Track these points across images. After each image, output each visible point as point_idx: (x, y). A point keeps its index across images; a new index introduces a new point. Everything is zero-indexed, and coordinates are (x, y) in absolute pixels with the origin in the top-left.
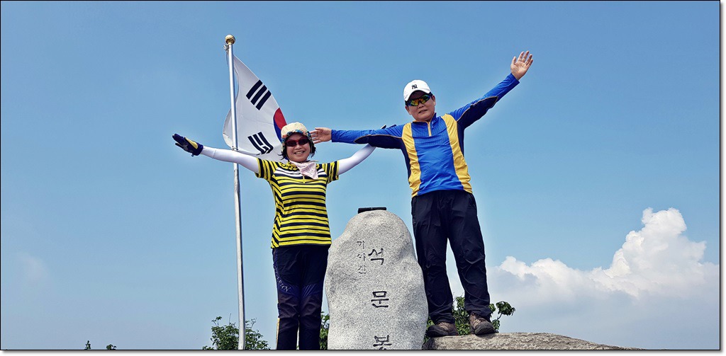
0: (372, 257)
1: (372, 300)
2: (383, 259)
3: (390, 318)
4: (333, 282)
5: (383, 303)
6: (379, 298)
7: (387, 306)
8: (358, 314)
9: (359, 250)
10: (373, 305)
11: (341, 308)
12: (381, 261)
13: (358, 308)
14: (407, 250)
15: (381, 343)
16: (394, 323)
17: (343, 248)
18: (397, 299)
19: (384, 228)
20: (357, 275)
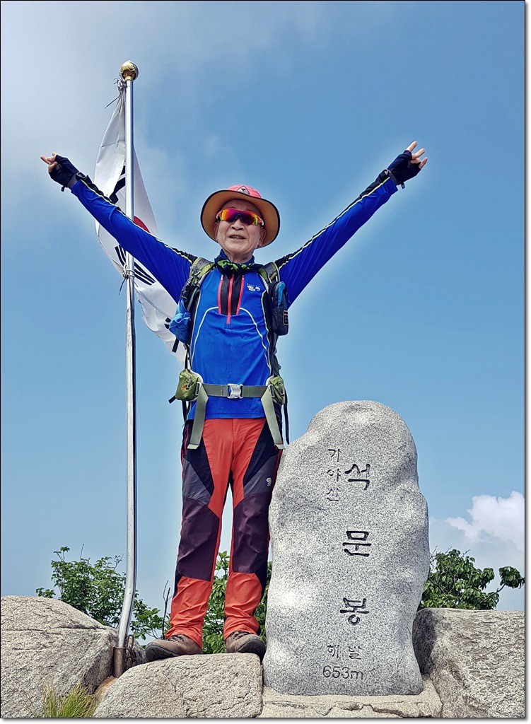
0: (350, 476)
1: (344, 544)
2: (368, 481)
3: (370, 573)
4: (283, 510)
5: (362, 550)
6: (357, 541)
7: (368, 555)
8: (320, 562)
9: (331, 463)
10: (346, 550)
11: (293, 550)
12: (365, 483)
13: (321, 552)
14: (408, 469)
15: (353, 610)
16: (377, 580)
17: (304, 459)
18: (382, 545)
19: (374, 431)
20: (326, 504)
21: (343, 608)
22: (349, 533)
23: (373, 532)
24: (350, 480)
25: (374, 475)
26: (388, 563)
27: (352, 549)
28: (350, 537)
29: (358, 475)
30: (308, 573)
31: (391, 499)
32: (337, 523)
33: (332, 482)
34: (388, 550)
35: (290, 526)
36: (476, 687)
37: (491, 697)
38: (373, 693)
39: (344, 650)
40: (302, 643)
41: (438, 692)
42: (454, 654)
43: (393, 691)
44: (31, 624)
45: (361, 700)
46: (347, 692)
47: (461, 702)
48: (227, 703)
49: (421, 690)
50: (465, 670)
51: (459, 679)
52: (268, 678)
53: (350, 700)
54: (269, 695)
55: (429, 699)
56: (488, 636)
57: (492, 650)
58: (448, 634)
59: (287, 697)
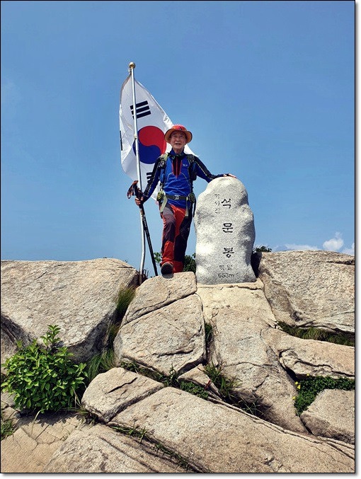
1: (223, 228)
2: (230, 205)
3: (233, 238)
4: (199, 218)
5: (230, 230)
7: (232, 232)
8: (214, 236)
9: (216, 199)
10: (224, 231)
11: (204, 232)
13: (214, 232)
14: (245, 200)
15: (228, 252)
16: (236, 241)
17: (206, 198)
18: (238, 228)
20: (214, 214)
21: (224, 252)
22: (224, 224)
23: (233, 223)
24: (224, 205)
25: (232, 203)
26: (240, 235)
27: (226, 230)
28: (225, 226)
29: (226, 203)
30: (210, 240)
31: (239, 211)
32: (220, 220)
33: (217, 206)
34: (240, 229)
35: (202, 224)
36: (276, 277)
37: (282, 280)
38: (238, 282)
39: (226, 267)
40: (210, 265)
41: (262, 281)
42: (267, 267)
43: (245, 281)
44: (108, 268)
45: (233, 285)
46: (228, 282)
47: (271, 283)
48: (184, 288)
49: (256, 281)
50: (271, 271)
51: (270, 275)
52: (198, 279)
53: (229, 285)
54: (199, 285)
55: (259, 283)
56: (279, 260)
57: (281, 264)
58: (264, 260)
59: (205, 286)
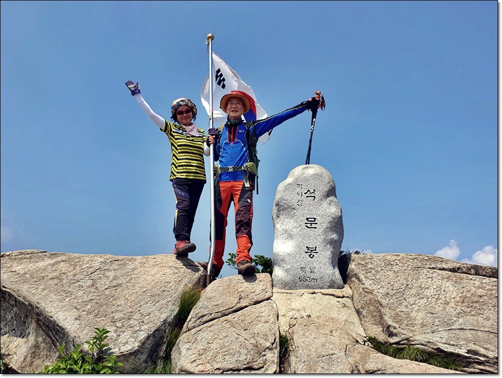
0: (307, 195)
1: (306, 223)
2: (315, 197)
3: (317, 236)
4: (279, 210)
5: (313, 226)
6: (311, 222)
7: (316, 228)
8: (295, 231)
9: (298, 190)
10: (307, 226)
11: (283, 227)
12: (313, 198)
13: (295, 227)
14: (332, 192)
15: (311, 252)
16: (320, 239)
17: (287, 188)
18: (323, 223)
19: (316, 176)
20: (296, 206)
21: (307, 251)
22: (307, 219)
23: (318, 218)
24: (307, 197)
25: (317, 194)
26: (325, 232)
27: (309, 225)
28: (308, 220)
29: (310, 194)
30: (290, 236)
31: (325, 204)
32: (302, 214)
33: (299, 198)
34: (325, 225)
35: (282, 217)
36: (367, 283)
37: (374, 287)
38: (321, 288)
39: (308, 269)
40: (289, 267)
41: (351, 288)
42: (357, 271)
43: (331, 287)
44: (170, 264)
45: (316, 291)
46: (310, 288)
47: (361, 290)
48: (257, 292)
49: (343, 287)
50: (362, 277)
51: (360, 281)
52: (274, 283)
53: (312, 291)
54: (275, 290)
55: (347, 290)
56: (372, 263)
57: (374, 269)
58: (354, 263)
59: (283, 291)
